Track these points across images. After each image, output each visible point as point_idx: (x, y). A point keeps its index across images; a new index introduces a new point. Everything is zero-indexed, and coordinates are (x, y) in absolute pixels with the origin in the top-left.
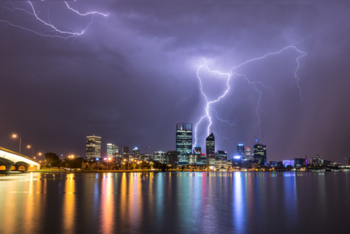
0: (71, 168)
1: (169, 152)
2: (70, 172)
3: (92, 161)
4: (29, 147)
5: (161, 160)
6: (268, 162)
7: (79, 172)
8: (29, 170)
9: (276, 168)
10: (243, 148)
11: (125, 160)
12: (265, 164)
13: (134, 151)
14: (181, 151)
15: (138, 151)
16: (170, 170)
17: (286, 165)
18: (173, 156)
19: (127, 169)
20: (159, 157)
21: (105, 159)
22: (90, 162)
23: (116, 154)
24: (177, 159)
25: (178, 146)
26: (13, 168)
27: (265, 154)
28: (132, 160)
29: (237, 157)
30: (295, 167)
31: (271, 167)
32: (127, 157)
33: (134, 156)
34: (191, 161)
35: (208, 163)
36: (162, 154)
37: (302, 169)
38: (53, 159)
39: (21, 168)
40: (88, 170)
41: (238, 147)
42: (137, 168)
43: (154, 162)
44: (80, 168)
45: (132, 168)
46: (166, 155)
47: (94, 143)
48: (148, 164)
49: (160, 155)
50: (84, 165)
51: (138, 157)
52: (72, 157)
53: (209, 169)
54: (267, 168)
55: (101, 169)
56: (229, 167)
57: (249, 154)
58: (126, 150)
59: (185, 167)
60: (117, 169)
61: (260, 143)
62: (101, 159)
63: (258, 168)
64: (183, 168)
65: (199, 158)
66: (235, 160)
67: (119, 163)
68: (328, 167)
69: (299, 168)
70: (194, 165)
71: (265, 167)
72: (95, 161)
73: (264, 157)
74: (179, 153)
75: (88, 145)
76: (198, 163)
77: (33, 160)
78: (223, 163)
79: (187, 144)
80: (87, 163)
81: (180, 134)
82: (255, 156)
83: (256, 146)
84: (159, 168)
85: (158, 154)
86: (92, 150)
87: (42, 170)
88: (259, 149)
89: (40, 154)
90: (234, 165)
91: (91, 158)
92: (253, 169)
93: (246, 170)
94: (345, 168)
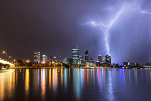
0: (27, 66)
1: (69, 59)
2: (27, 68)
3: (36, 63)
4: (10, 57)
5: (66, 63)
6: (112, 64)
7: (31, 68)
8: (10, 68)
9: (115, 67)
10: (101, 57)
11: (50, 63)
13: (54, 59)
14: (74, 58)
15: (56, 58)
16: (70, 67)
17: (120, 65)
19: (51, 67)
20: (65, 61)
21: (42, 62)
22: (35, 64)
23: (46, 60)
24: (72, 62)
25: (73, 56)
26: (3, 67)
27: (110, 60)
28: (53, 63)
31: (113, 66)
32: (51, 61)
33: (54, 61)
34: (79, 63)
35: (86, 64)
37: (127, 68)
38: (20, 63)
39: (7, 67)
40: (35, 68)
41: (99, 57)
42: (56, 66)
43: (63, 63)
44: (32, 66)
45: (54, 66)
46: (68, 60)
47: (37, 55)
48: (60, 64)
50: (33, 65)
51: (56, 61)
52: (28, 61)
53: (86, 67)
55: (40, 67)
56: (95, 66)
57: (103, 60)
58: (50, 58)
59: (76, 66)
60: (47, 67)
61: (108, 55)
62: (40, 62)
64: (75, 66)
65: (82, 62)
66: (98, 62)
67: (48, 64)
68: (138, 67)
69: (125, 67)
70: (80, 65)
71: (111, 66)
72: (38, 63)
73: (110, 62)
74: (73, 60)
75: (35, 56)
76: (82, 64)
77: (12, 63)
78: (92, 64)
79: (77, 55)
80: (34, 64)
81: (74, 50)
82: (106, 61)
83: (106, 56)
84: (65, 66)
85: (64, 60)
86: (36, 58)
87: (16, 68)
88: (108, 58)
89: (15, 60)
90: (97, 65)
91: (36, 62)
92: (106, 67)
93: (102, 67)
94: (146, 67)
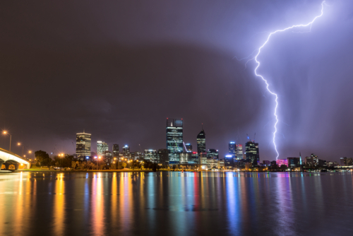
0: (61, 167)
1: (160, 150)
2: (60, 172)
3: (82, 159)
4: (19, 144)
5: (151, 159)
6: (261, 162)
7: (70, 172)
8: (19, 169)
9: (269, 168)
10: (235, 146)
11: (115, 159)
12: (258, 164)
13: (124, 149)
14: (172, 149)
15: (128, 149)
16: (161, 169)
17: (280, 165)
18: (164, 155)
19: (117, 169)
20: (149, 156)
21: (95, 158)
22: (80, 161)
23: (106, 152)
24: (168, 158)
25: (168, 144)
26: (3, 166)
27: (258, 152)
28: (122, 159)
29: (229, 156)
30: (290, 167)
31: (264, 167)
32: (117, 155)
33: (124, 155)
34: (182, 161)
35: (200, 162)
36: (153, 153)
37: (296, 170)
38: (44, 158)
39: (10, 167)
40: (78, 170)
41: (230, 145)
42: (127, 167)
43: (145, 160)
44: (70, 167)
45: (123, 168)
46: (157, 153)
47: (84, 140)
48: (139, 163)
49: (150, 154)
50: (74, 164)
51: (128, 155)
52: (62, 155)
53: (200, 168)
54: (261, 168)
55: (91, 168)
56: (222, 167)
57: (241, 152)
58: (117, 149)
59: (176, 166)
60: (107, 168)
61: (252, 141)
62: (91, 158)
63: (251, 168)
64: (174, 167)
65: (191, 157)
66: (228, 159)
67: (109, 162)
68: (324, 167)
69: (293, 168)
70: (186, 164)
71: (258, 167)
72: (85, 160)
73: (257, 156)
74: (169, 152)
75: (78, 143)
76: (190, 162)
77: (23, 158)
78: (215, 162)
79: (178, 142)
80: (77, 162)
81: (170, 130)
82: (249, 155)
83: (248, 144)
84: (150, 168)
85: (148, 152)
86: (82, 147)
87: (32, 169)
88: (251, 147)
89: (30, 152)
90: (226, 165)
91: (81, 157)
92: (246, 169)
93: (238, 170)
94: (342, 168)
